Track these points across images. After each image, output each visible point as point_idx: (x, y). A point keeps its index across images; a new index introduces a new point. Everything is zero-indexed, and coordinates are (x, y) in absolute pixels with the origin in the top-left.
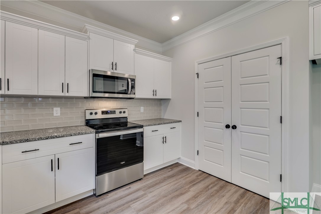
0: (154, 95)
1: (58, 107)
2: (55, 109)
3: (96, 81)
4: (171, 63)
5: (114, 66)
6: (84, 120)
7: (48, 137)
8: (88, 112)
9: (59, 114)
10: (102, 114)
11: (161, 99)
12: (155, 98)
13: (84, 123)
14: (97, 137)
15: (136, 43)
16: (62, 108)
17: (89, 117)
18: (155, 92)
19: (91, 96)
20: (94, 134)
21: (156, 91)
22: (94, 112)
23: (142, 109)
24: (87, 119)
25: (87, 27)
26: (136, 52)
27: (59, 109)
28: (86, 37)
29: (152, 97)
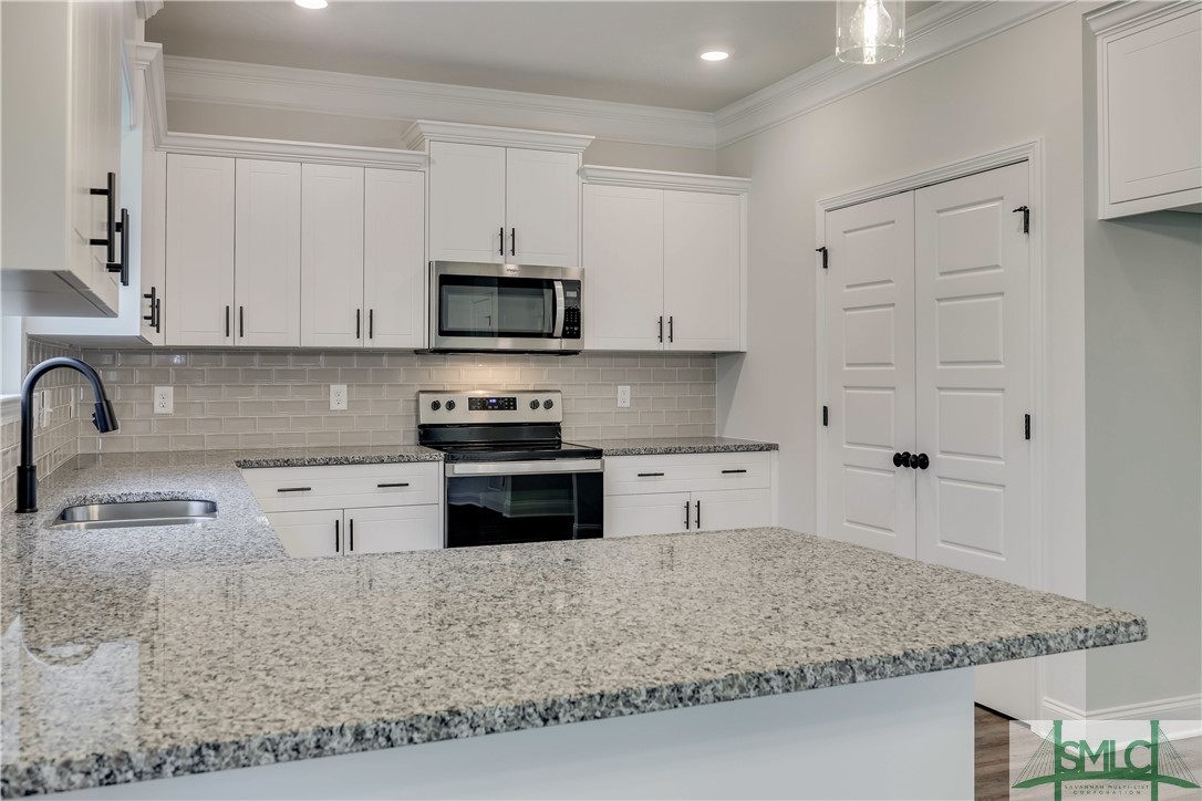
0: (661, 337)
1: (342, 382)
2: (334, 388)
3: (450, 297)
4: (744, 197)
5: (507, 240)
6: (413, 427)
7: (330, 459)
8: (426, 400)
9: (344, 406)
10: (470, 409)
11: (714, 355)
12: (667, 348)
13: (413, 437)
14: (449, 475)
15: (589, 143)
16: (352, 386)
17: (428, 417)
18: (665, 327)
19: (433, 346)
20: (442, 463)
21: (671, 322)
22: (443, 399)
23: (624, 394)
24: (422, 422)
25: (423, 128)
26: (586, 177)
27: (343, 388)
28: (421, 160)
29: (653, 345)
